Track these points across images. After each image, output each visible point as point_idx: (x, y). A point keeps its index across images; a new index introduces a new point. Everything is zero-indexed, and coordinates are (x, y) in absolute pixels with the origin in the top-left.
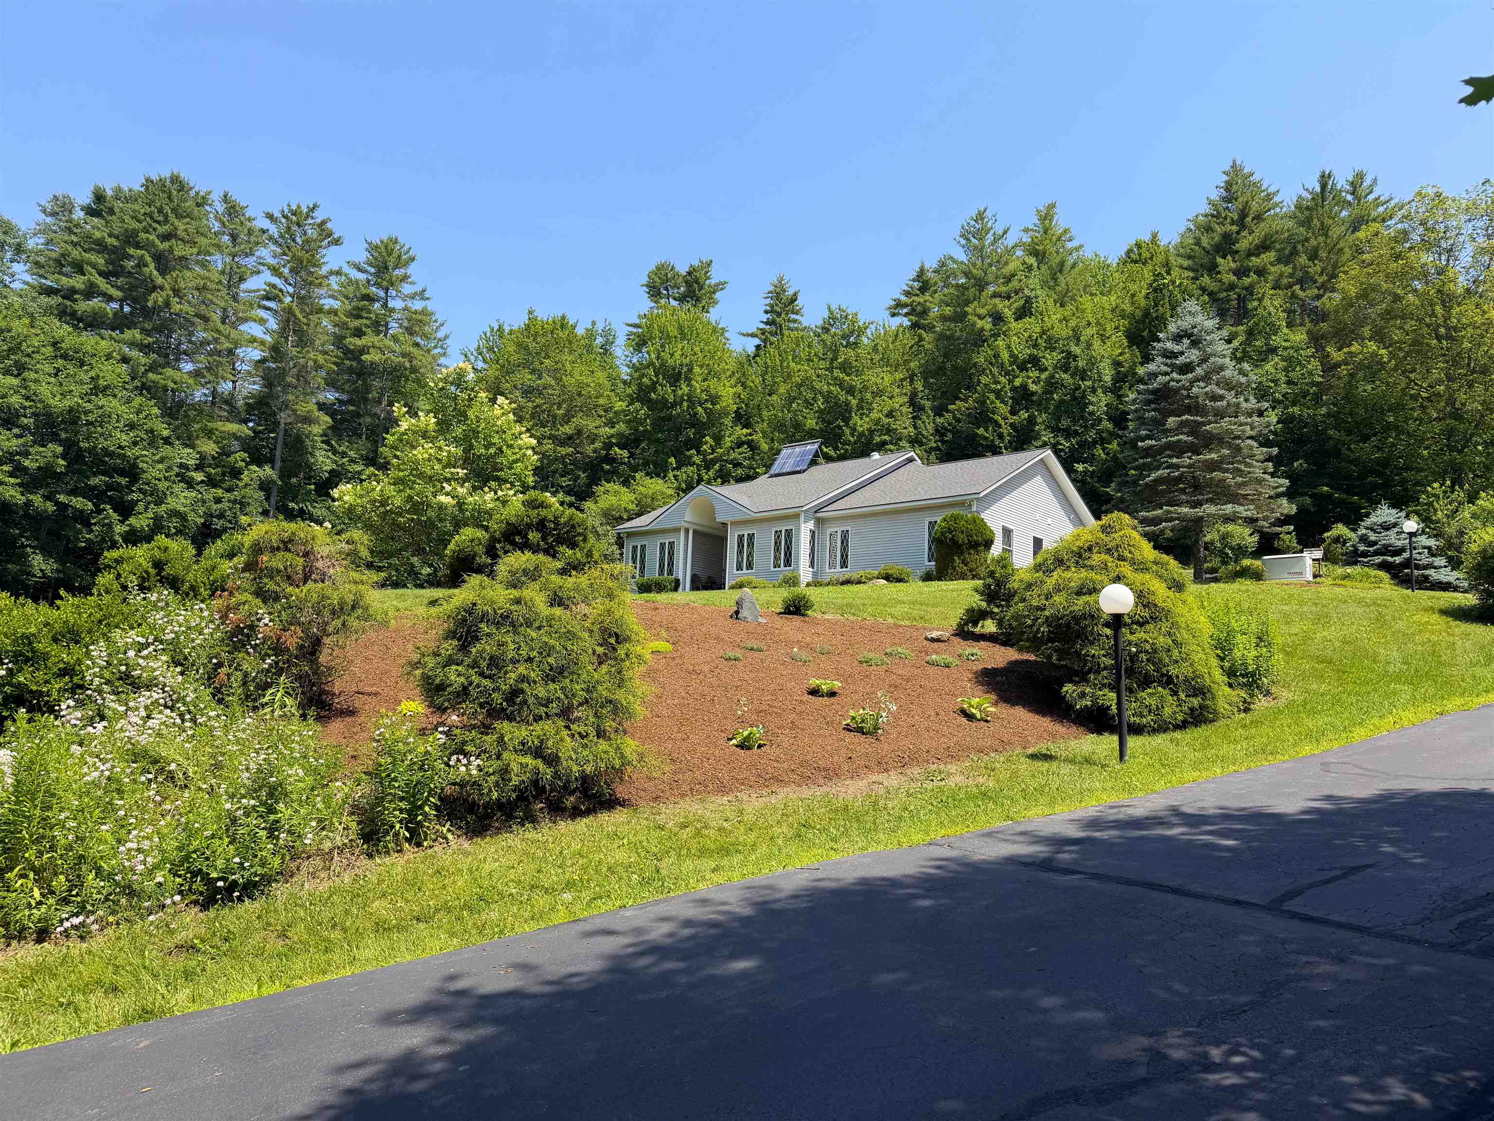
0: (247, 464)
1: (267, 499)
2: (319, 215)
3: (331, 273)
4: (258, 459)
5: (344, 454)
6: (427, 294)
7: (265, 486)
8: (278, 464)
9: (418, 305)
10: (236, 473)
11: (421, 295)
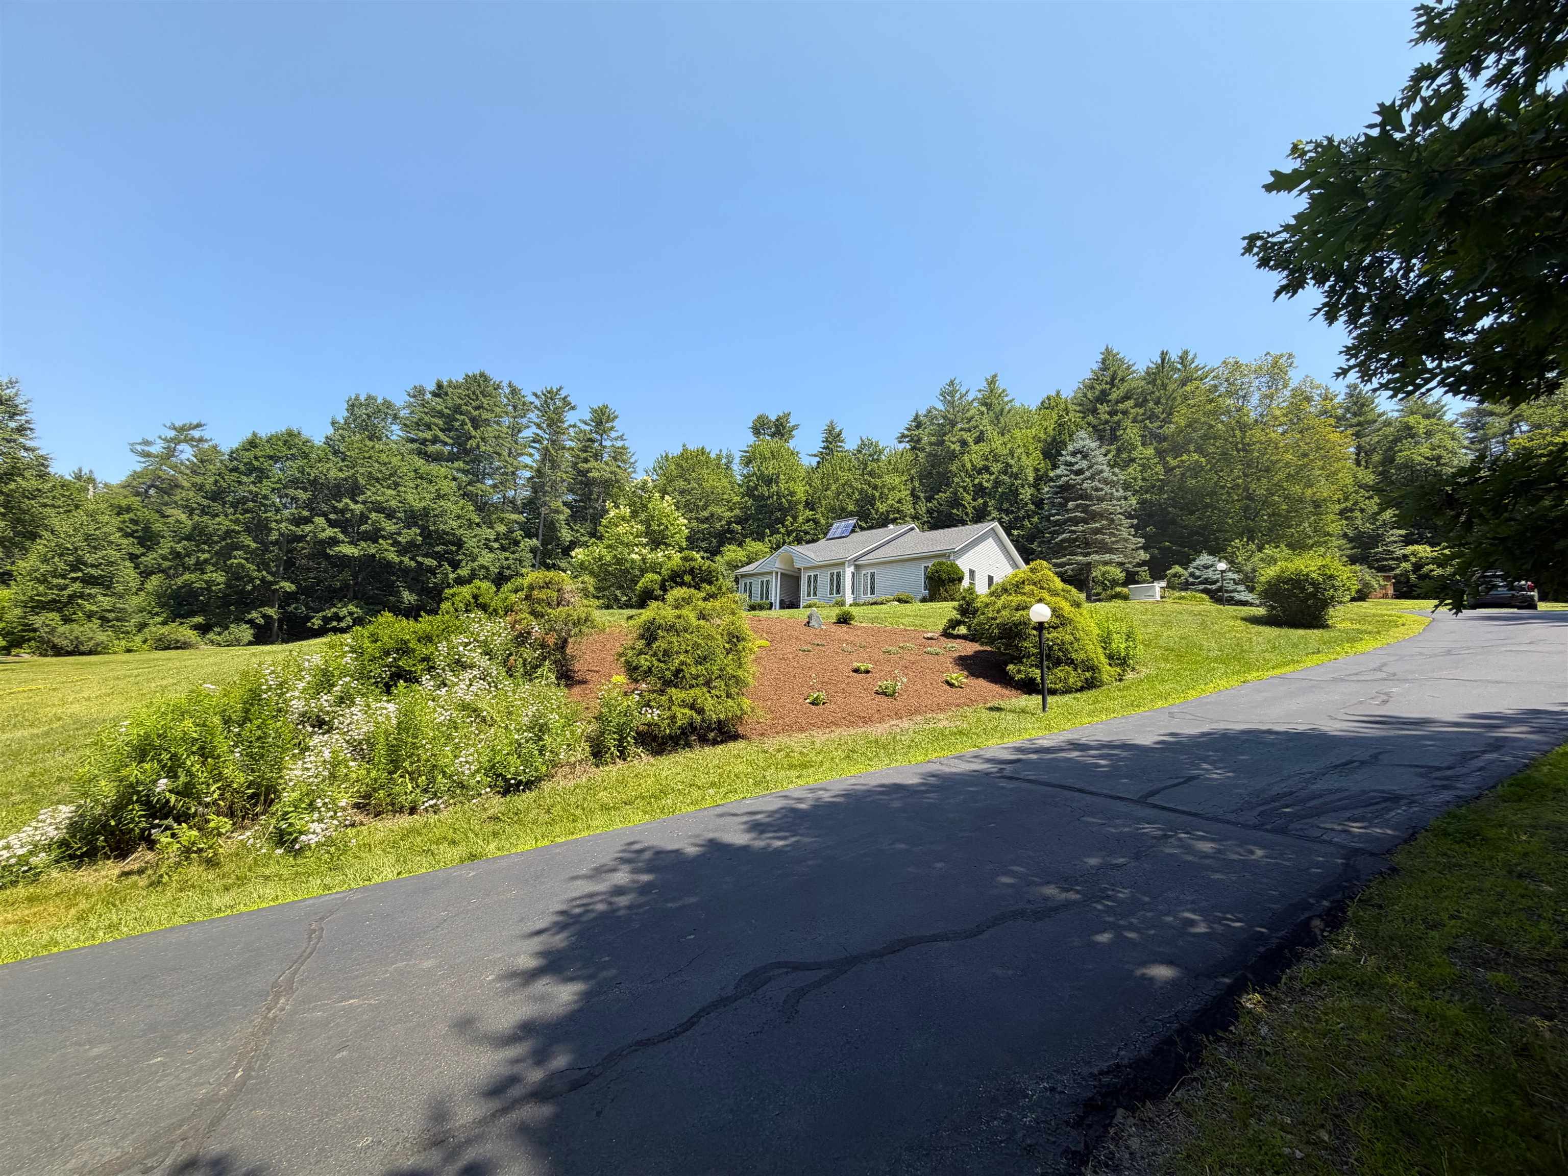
0: (523, 538)
1: (535, 558)
2: (563, 393)
3: (570, 426)
4: (529, 535)
5: (577, 531)
6: (624, 437)
7: (533, 550)
8: (541, 537)
9: (619, 444)
10: (517, 543)
11: (621, 438)
